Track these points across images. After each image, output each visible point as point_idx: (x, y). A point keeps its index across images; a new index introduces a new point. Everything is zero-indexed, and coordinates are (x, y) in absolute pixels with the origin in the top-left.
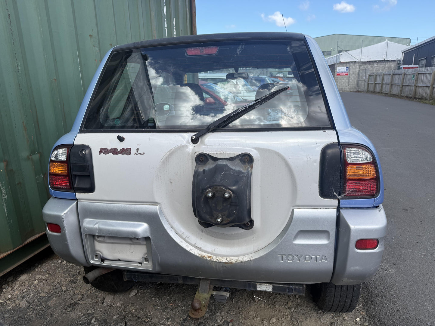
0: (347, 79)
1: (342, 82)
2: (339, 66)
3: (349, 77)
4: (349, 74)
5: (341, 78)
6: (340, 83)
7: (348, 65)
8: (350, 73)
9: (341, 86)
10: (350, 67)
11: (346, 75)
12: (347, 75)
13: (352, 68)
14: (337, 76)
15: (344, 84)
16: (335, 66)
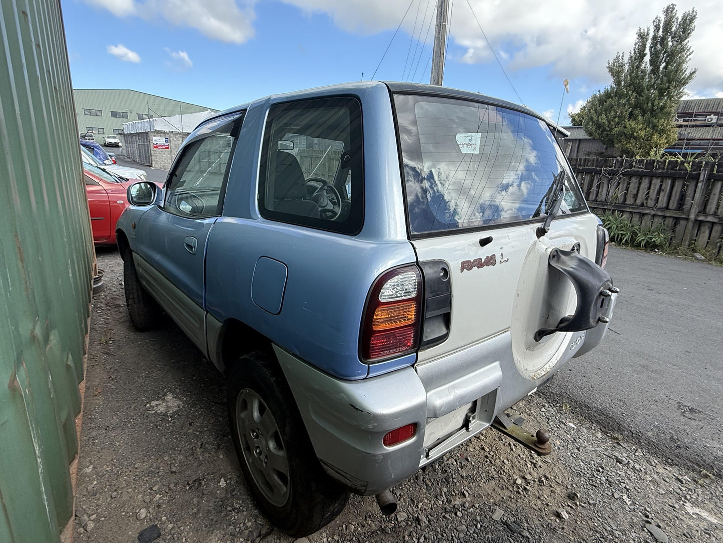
0: (168, 154)
1: (163, 158)
2: (155, 136)
3: (171, 151)
4: (171, 148)
5: (161, 152)
6: (160, 158)
7: (167, 136)
8: (171, 145)
9: (162, 163)
10: (170, 138)
11: (166, 148)
12: (168, 148)
13: (173, 139)
14: (155, 149)
15: (166, 160)
16: (149, 135)
